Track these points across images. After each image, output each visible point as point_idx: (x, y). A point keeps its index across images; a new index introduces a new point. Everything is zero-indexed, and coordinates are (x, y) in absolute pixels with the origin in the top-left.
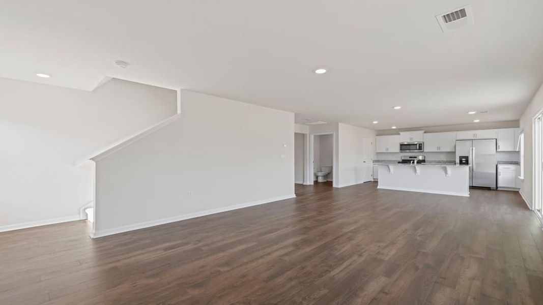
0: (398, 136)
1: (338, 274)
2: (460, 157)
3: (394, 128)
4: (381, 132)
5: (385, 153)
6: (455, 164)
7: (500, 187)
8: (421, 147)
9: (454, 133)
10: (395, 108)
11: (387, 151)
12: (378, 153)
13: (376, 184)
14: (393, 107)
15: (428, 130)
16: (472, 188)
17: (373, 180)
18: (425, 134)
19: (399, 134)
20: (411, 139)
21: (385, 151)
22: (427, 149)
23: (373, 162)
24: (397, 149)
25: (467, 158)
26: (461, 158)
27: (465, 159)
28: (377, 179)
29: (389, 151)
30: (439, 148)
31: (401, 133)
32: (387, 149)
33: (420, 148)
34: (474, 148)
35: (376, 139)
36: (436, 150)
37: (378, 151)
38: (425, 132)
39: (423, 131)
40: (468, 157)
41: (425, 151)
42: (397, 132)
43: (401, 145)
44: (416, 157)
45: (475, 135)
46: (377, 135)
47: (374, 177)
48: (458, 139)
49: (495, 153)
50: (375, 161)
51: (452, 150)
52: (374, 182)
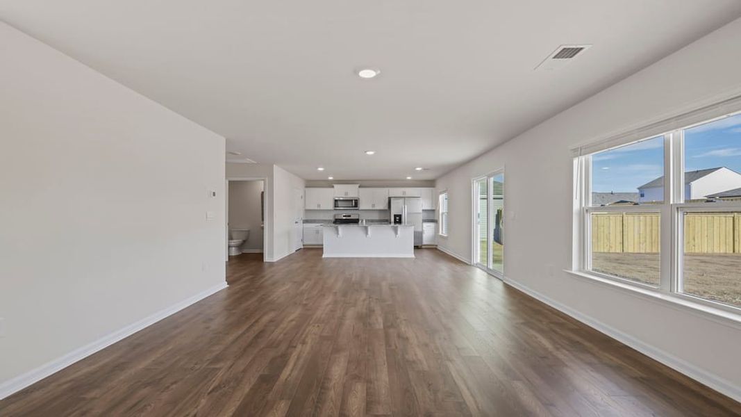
0: (332, 189)
1: (290, 375)
3: (331, 177)
4: (310, 184)
5: (317, 210)
6: (390, 223)
7: (425, 245)
8: (356, 203)
9: (386, 189)
10: (368, 153)
12: (307, 211)
14: (366, 152)
15: (363, 184)
16: (416, 248)
17: (302, 247)
18: (361, 189)
19: (333, 187)
20: (346, 194)
21: (316, 208)
22: (362, 206)
23: (303, 223)
24: (331, 206)
25: (400, 217)
26: (395, 216)
27: (398, 218)
29: (322, 208)
31: (335, 186)
32: (319, 206)
33: (356, 205)
34: (406, 206)
35: (305, 192)
36: (371, 208)
37: (308, 208)
38: (359, 187)
39: (358, 185)
40: (401, 214)
41: (360, 209)
42: (330, 185)
43: (336, 201)
44: (350, 216)
45: (404, 193)
46: (306, 187)
47: (306, 243)
48: (390, 196)
49: (421, 211)
50: (306, 221)
51: (387, 208)
52: (304, 248)
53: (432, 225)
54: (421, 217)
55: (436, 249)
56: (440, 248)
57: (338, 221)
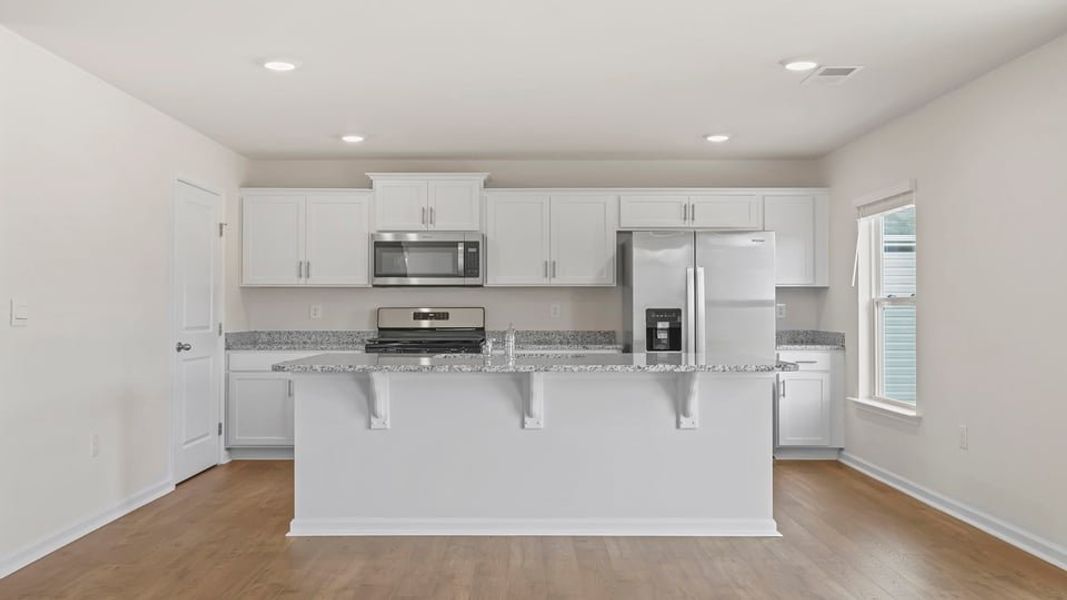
0: (364, 195)
2: (649, 311)
3: (353, 139)
5: (296, 289)
8: (471, 258)
9: (608, 196)
11: (302, 282)
12: (253, 293)
13: (261, 490)
17: (224, 459)
18: (493, 193)
20: (429, 217)
21: (291, 280)
22: (498, 271)
23: (229, 347)
24: (360, 275)
25: (673, 316)
26: (654, 315)
27: (666, 325)
28: (291, 449)
29: (316, 280)
30: (550, 268)
31: (380, 181)
32: (304, 269)
33: (472, 266)
34: (701, 271)
35: (240, 207)
36: (538, 280)
37: (247, 282)
38: (487, 184)
39: (481, 177)
40: (678, 312)
41: (491, 282)
43: (379, 245)
44: (445, 316)
45: (688, 211)
46: (248, 184)
47: (240, 439)
48: (626, 225)
49: (772, 296)
50: (238, 341)
51: (610, 280)
52: (233, 464)
53: (817, 357)
54: (769, 322)
55: (838, 465)
56: (855, 461)
57: (390, 342)
